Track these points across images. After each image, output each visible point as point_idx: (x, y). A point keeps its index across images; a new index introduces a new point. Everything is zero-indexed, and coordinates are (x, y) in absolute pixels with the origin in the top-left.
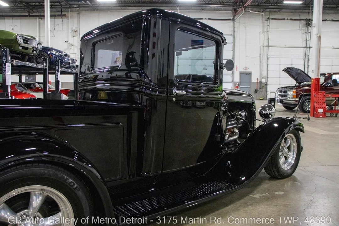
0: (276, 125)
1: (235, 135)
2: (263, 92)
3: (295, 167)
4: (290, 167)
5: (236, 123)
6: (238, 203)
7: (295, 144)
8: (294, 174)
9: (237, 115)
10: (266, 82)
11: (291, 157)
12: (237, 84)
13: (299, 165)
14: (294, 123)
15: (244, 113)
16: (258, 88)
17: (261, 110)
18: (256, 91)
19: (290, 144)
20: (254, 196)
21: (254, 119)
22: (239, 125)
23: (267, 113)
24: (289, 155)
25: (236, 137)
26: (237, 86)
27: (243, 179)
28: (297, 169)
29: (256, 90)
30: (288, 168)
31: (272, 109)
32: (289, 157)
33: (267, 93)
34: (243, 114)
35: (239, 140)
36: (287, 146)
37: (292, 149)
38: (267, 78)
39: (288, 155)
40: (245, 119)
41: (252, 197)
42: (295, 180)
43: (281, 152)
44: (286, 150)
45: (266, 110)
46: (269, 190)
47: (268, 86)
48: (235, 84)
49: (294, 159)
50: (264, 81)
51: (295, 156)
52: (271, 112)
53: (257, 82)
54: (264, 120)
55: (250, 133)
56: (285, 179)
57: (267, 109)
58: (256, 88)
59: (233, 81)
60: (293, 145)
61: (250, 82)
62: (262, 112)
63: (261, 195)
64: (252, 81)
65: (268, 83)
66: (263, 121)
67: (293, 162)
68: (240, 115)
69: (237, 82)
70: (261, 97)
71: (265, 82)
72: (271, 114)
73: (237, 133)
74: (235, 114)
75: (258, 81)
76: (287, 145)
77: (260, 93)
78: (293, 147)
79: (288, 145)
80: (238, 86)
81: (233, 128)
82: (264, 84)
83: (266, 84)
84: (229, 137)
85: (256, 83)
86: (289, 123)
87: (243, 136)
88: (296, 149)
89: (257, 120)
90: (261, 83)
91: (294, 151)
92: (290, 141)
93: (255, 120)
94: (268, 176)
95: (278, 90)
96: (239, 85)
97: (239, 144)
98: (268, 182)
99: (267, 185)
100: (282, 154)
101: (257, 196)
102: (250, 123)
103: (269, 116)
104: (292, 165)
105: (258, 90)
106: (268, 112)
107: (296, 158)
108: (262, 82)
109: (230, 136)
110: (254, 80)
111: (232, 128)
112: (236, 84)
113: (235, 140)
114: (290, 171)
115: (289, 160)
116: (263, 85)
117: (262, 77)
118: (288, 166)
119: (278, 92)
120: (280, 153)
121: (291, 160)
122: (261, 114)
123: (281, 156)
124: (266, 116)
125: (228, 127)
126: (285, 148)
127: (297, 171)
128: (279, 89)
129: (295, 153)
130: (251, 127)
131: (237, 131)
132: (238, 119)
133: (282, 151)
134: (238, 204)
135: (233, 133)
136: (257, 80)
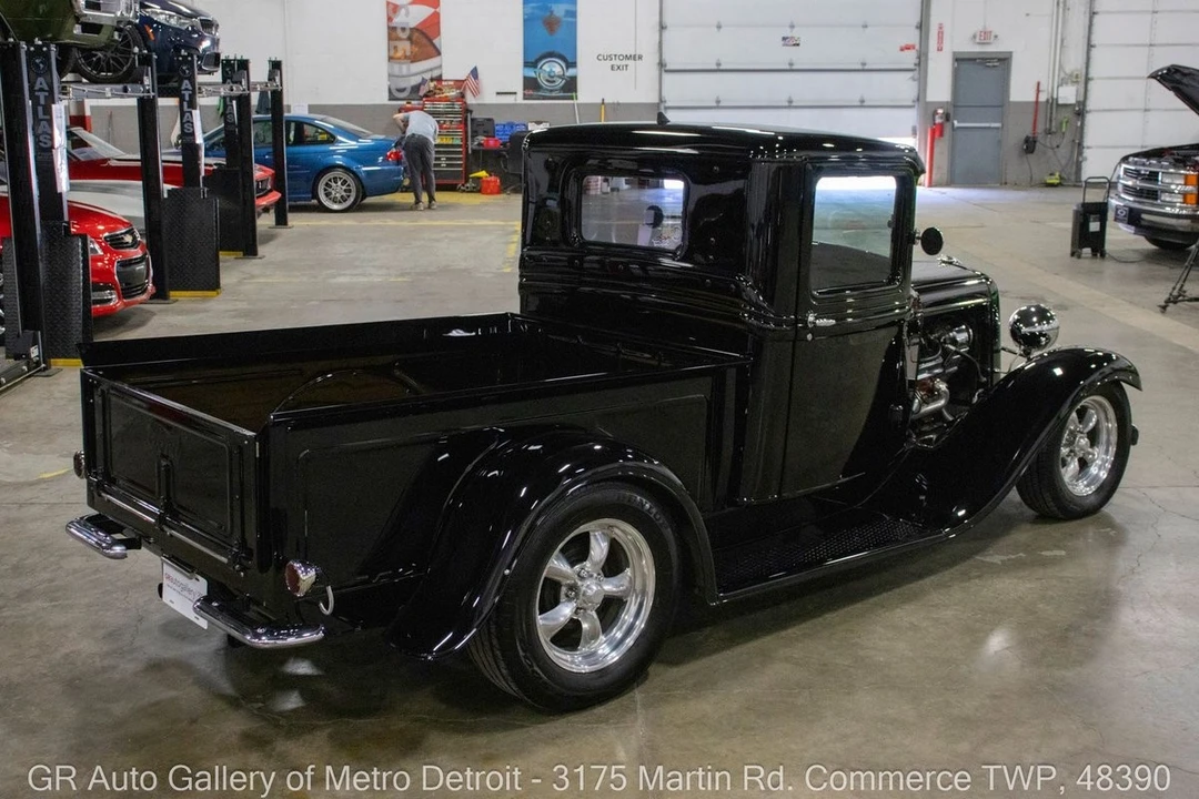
0: (1058, 372)
1: (939, 397)
2: (1064, 152)
3: (1109, 488)
4: (1093, 488)
5: (941, 365)
6: (947, 572)
7: (1112, 425)
8: (1106, 509)
9: (945, 342)
10: (1082, 99)
11: (1099, 462)
12: (940, 111)
13: (1123, 482)
14: (1112, 366)
15: (966, 335)
16: (1041, 128)
17: (1015, 323)
18: (1030, 145)
19: (1098, 422)
20: (988, 559)
21: (995, 348)
22: (951, 370)
23: (1033, 334)
24: (1094, 455)
25: (942, 402)
26: (938, 121)
27: (961, 513)
28: (1115, 495)
29: (1027, 140)
30: (1090, 491)
31: (1049, 319)
32: (1093, 461)
33: (1080, 153)
34: (962, 337)
35: (947, 411)
36: (1086, 430)
37: (1104, 437)
38: (1087, 80)
39: (1089, 453)
40: (968, 352)
41: (982, 561)
42: (1109, 523)
43: (1066, 446)
44: (1084, 441)
45: (1032, 324)
46: (1029, 546)
47: (1090, 118)
48: (928, 110)
49: (1108, 466)
50: (1068, 95)
51: (1111, 458)
52: (1045, 327)
53: (1037, 102)
54: (1024, 351)
55: (980, 391)
56: (1078, 521)
57: (1035, 319)
58: (1028, 132)
59: (920, 97)
60: (1108, 427)
61: (1001, 104)
62: (1019, 329)
63: (1005, 558)
64: (1011, 99)
65: (1090, 105)
66: (1021, 355)
67: (1104, 475)
68: (954, 342)
69: (941, 105)
70: (1052, 174)
71: (1073, 101)
72: (1044, 336)
73: (945, 392)
74: (939, 338)
75: (1043, 98)
76: (1087, 425)
77: (1050, 153)
78: (1105, 432)
79: (1091, 425)
80: (941, 125)
81: (932, 379)
82: (1069, 109)
83: (1080, 111)
84: (920, 406)
85: (1032, 110)
86: (1093, 366)
87: (962, 396)
88: (1114, 438)
89: (1004, 349)
90: (1053, 104)
91: (1108, 443)
92: (1097, 413)
93: (998, 351)
94: (1031, 512)
95: (1124, 166)
96: (947, 117)
97: (950, 424)
98: (1028, 526)
99: (1023, 535)
100: (1071, 451)
101: (997, 559)
102: (983, 362)
103: (1040, 341)
104: (1098, 485)
105: (1040, 138)
106: (1037, 329)
107: (1114, 464)
108: (1060, 102)
109: (925, 402)
110: (1021, 89)
111: (930, 378)
112: (935, 113)
113: (937, 414)
114: (1093, 500)
115: (1093, 470)
116: (1067, 115)
117: (1062, 75)
118: (1087, 486)
119: (1122, 173)
120: (1064, 451)
121: (1100, 470)
122: (1015, 333)
123: (1068, 456)
124: (1029, 342)
125: (920, 377)
126: (1079, 435)
127: (1116, 498)
128: (1125, 159)
129: (1112, 449)
130: (985, 373)
131: (943, 387)
132: (946, 353)
133: (1071, 443)
134: (946, 575)
135: (932, 394)
136: (1038, 91)
